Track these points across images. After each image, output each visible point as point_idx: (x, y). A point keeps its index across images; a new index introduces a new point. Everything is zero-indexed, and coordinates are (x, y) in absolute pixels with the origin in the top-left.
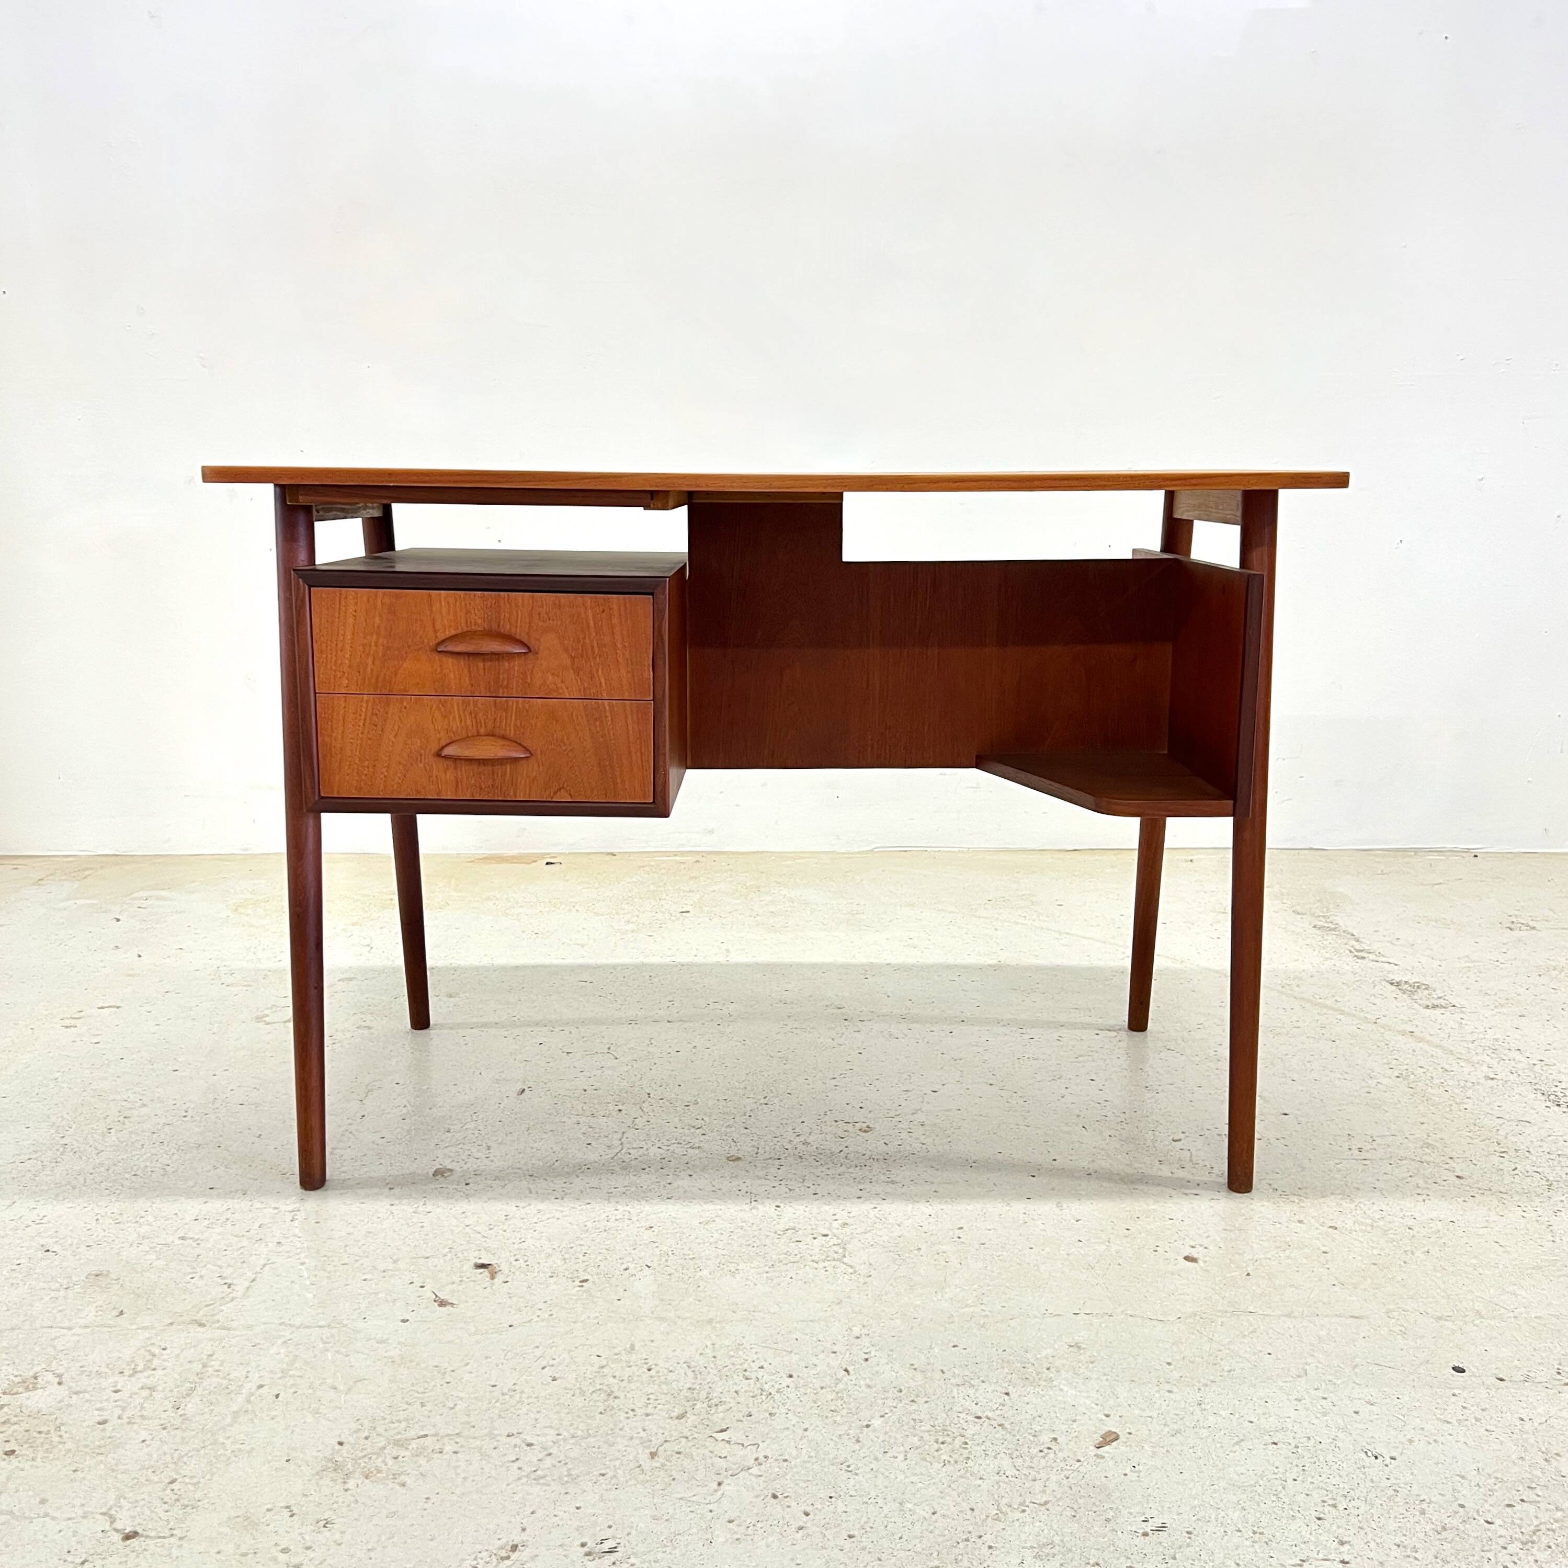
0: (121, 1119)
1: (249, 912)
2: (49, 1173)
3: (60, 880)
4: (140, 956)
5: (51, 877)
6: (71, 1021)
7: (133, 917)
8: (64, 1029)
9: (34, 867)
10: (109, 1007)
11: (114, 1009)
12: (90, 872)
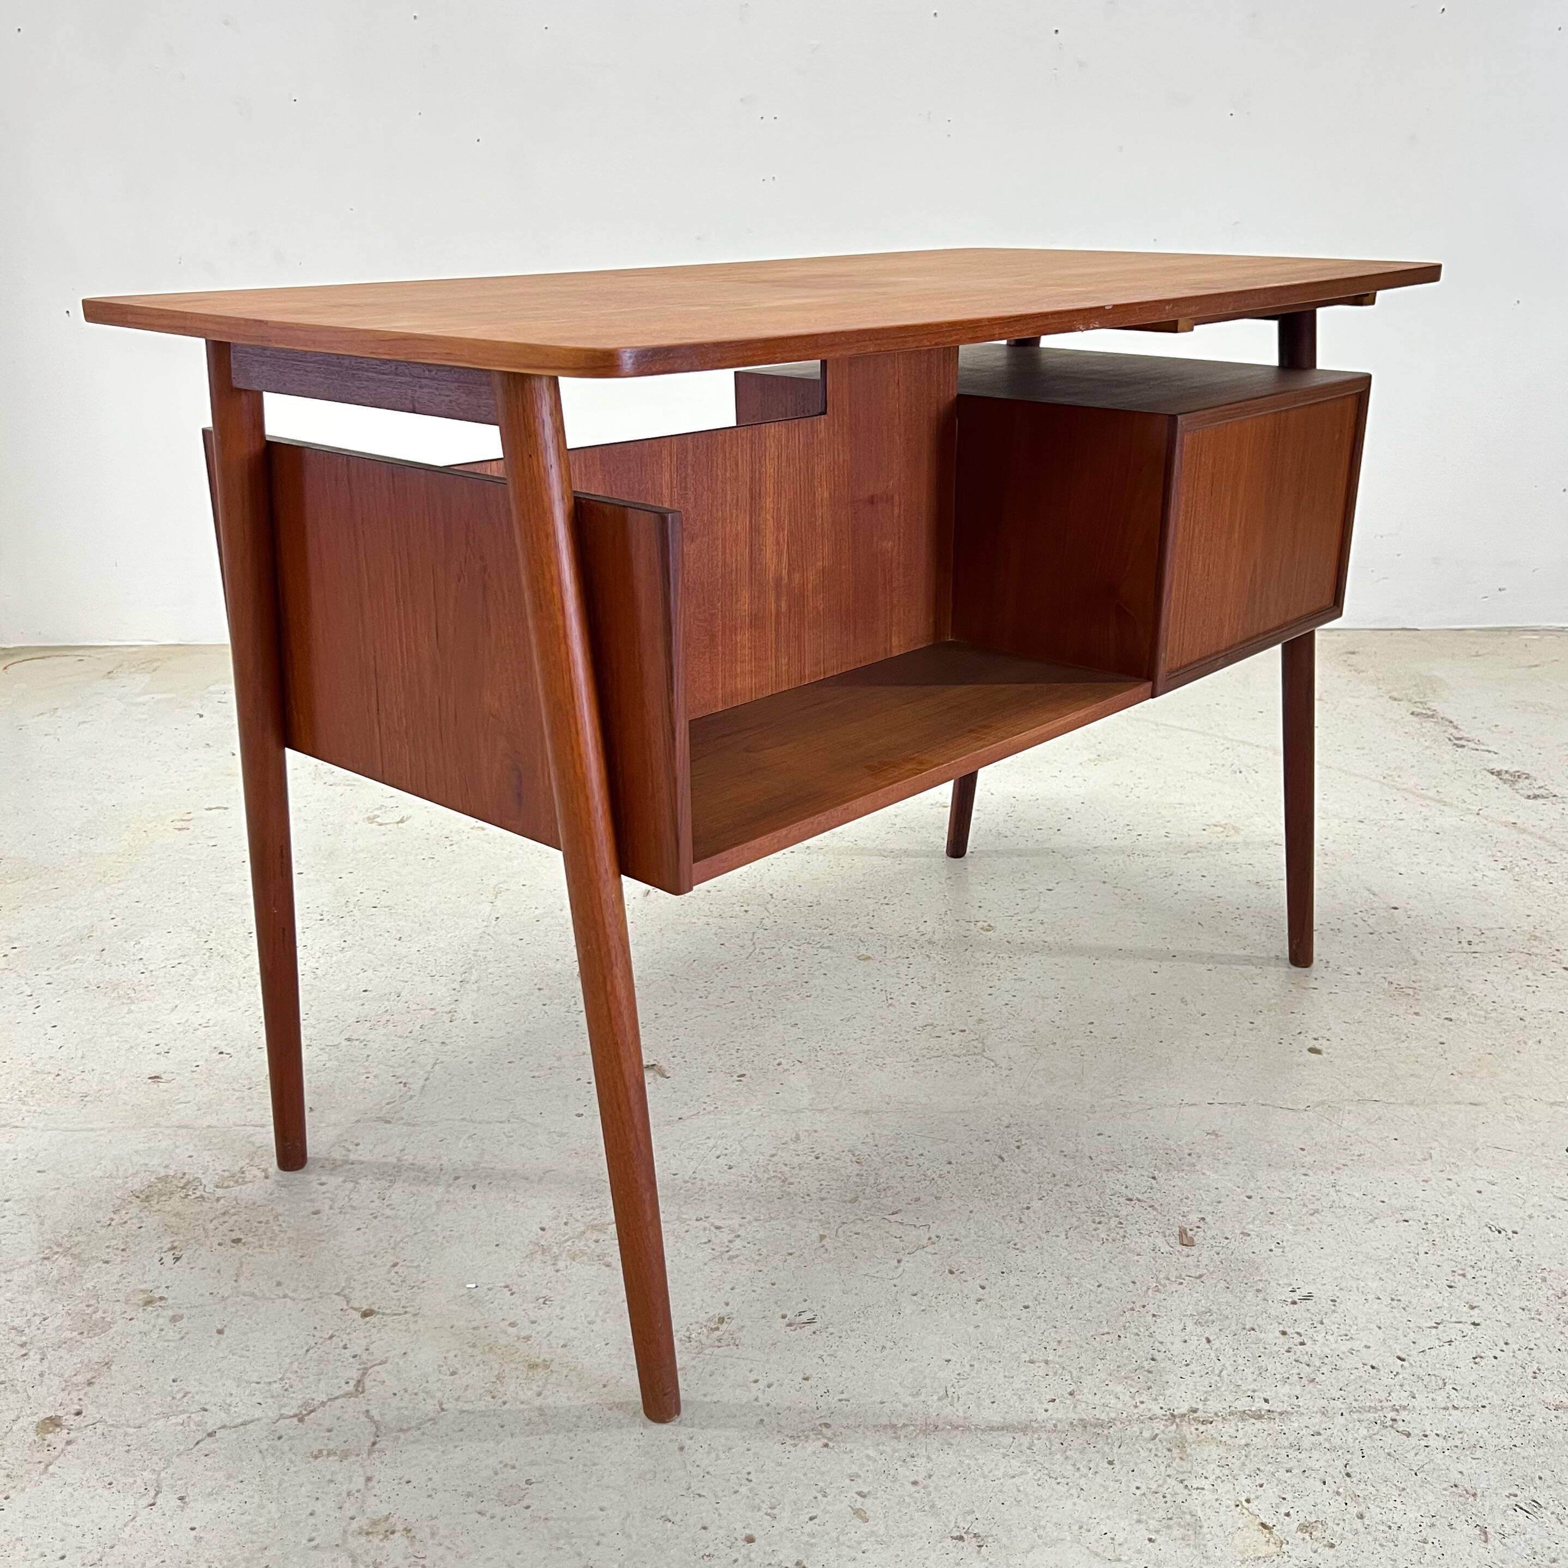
3: (130, 673)
5: (120, 669)
6: (183, 823)
7: (216, 712)
8: (176, 831)
9: (99, 659)
10: (217, 808)
11: (222, 811)
12: (158, 664)
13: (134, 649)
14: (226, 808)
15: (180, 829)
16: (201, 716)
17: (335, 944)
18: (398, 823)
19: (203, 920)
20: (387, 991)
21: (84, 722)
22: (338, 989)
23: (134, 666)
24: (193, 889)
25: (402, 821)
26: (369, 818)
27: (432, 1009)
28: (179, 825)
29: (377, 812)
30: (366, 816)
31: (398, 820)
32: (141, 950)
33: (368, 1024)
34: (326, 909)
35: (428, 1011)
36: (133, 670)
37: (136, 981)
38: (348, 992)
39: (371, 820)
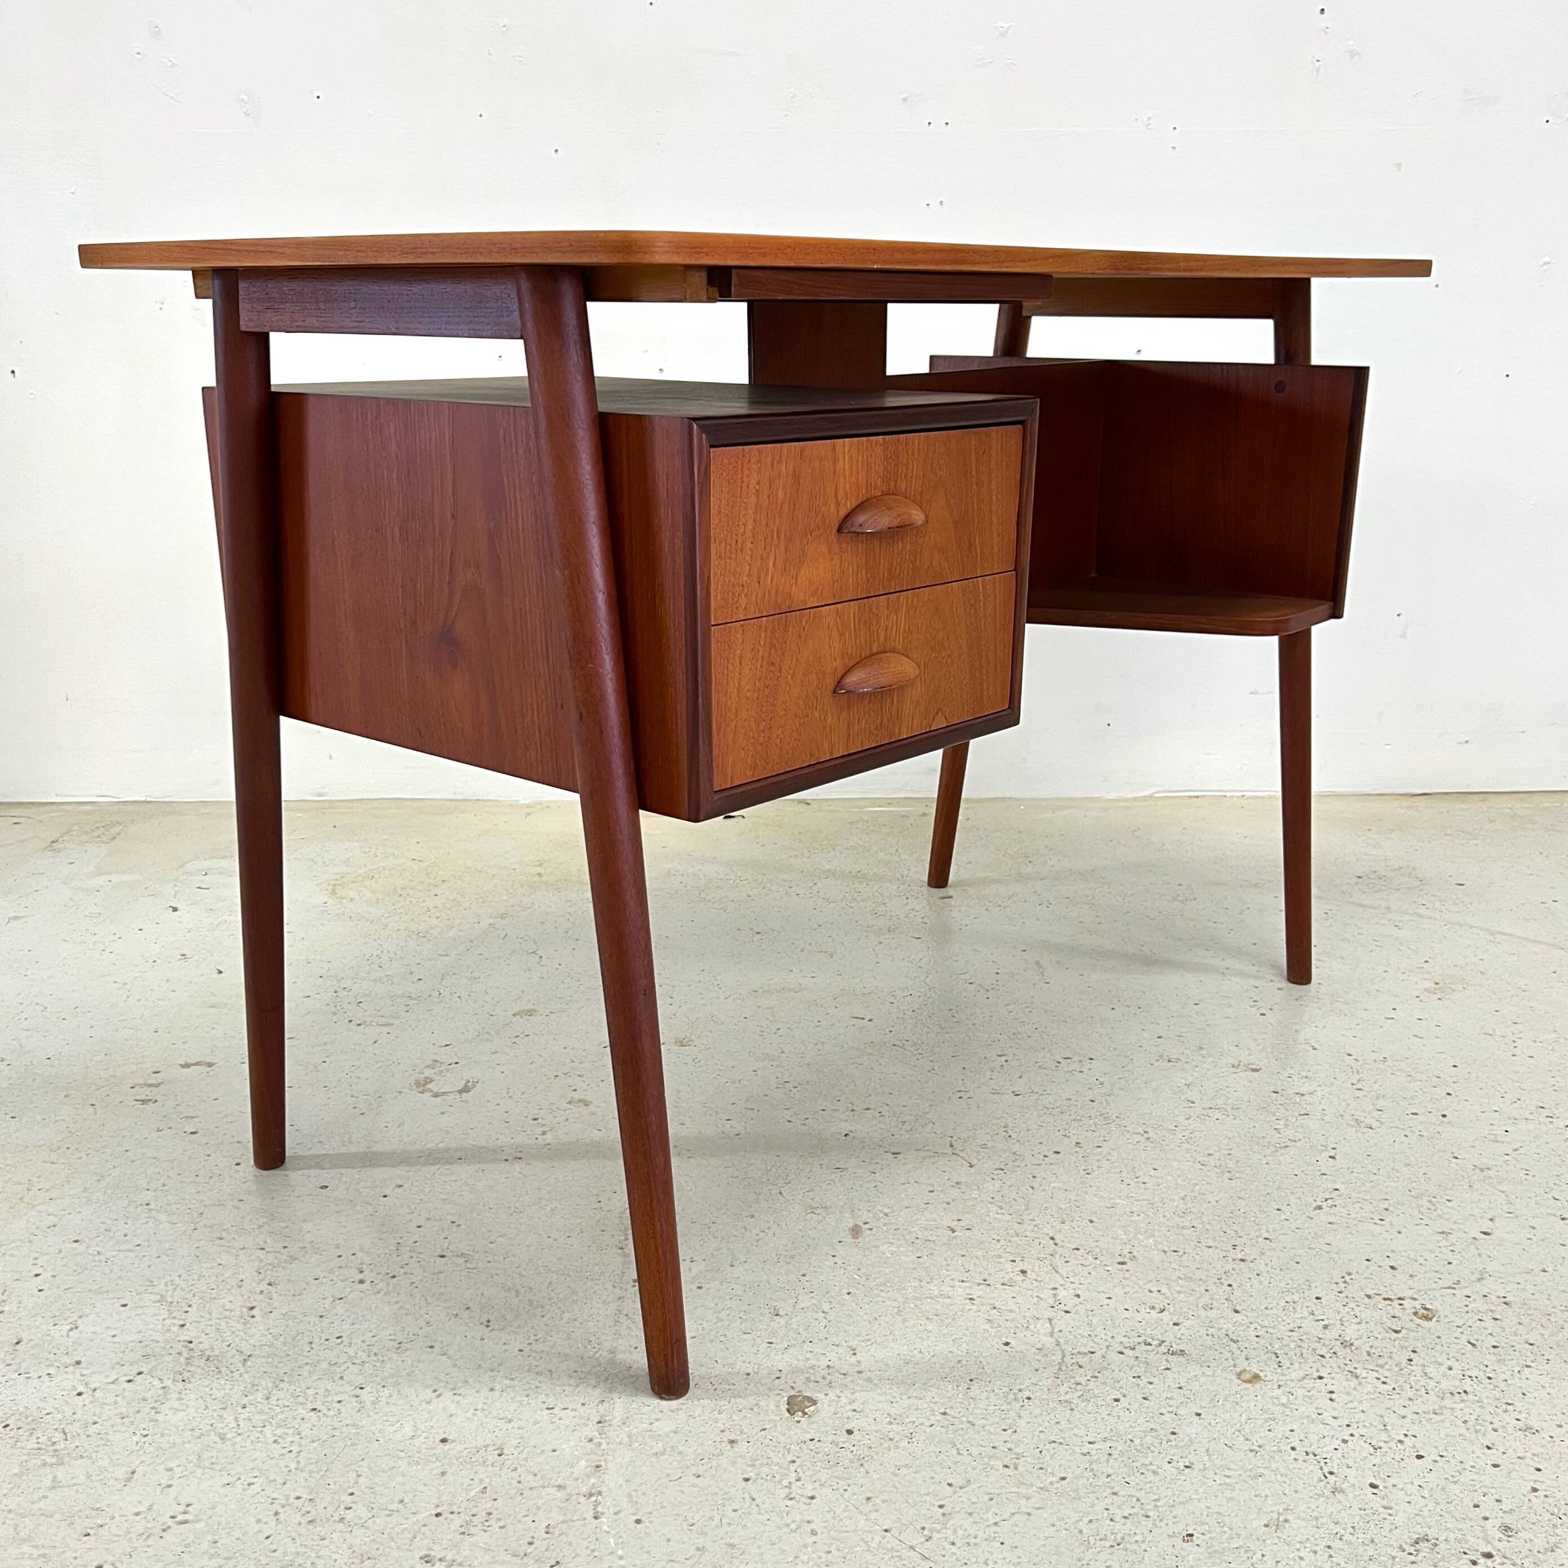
0: (263, 1286)
1: (352, 894)
2: (176, 1405)
3: (81, 843)
4: (220, 972)
5: (66, 838)
6: (147, 1090)
7: (195, 903)
8: (139, 1106)
9: (41, 821)
10: (198, 1064)
11: (204, 1069)
12: (117, 829)
13: (88, 808)
14: (210, 1065)
15: (144, 1102)
16: (175, 909)
17: (386, 1333)
18: (461, 1092)
19: (177, 1281)
20: (480, 1442)
21: (15, 918)
22: (398, 1436)
23: (86, 833)
24: (163, 1217)
25: (466, 1089)
26: (417, 1083)
27: (560, 1487)
28: (144, 1093)
29: (428, 1073)
30: (412, 1080)
31: (461, 1085)
32: (77, 1343)
33: (457, 1521)
34: (367, 1260)
35: (553, 1491)
36: (84, 838)
37: (68, 1411)
38: (416, 1442)
39: (422, 1085)
